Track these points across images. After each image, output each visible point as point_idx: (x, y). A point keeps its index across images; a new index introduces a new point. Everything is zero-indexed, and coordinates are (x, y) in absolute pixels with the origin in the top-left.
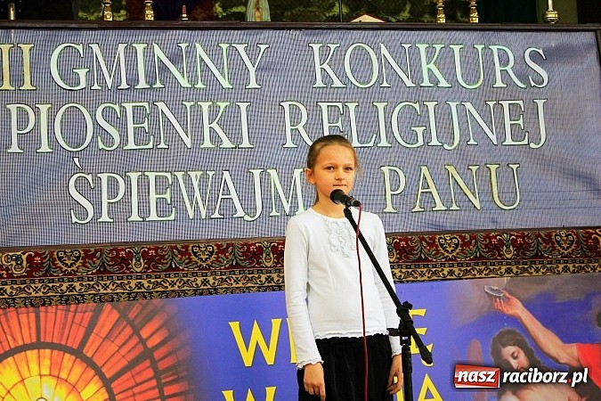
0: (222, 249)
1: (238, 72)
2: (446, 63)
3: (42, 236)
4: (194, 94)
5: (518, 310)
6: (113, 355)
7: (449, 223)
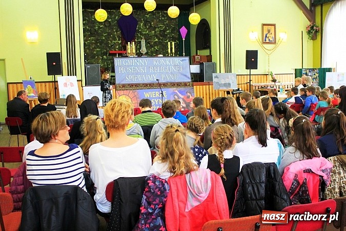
0: (143, 84)
1: (145, 63)
2: (170, 62)
3: (123, 83)
4: (139, 66)
5: (177, 92)
6: (132, 96)
7: (169, 81)
